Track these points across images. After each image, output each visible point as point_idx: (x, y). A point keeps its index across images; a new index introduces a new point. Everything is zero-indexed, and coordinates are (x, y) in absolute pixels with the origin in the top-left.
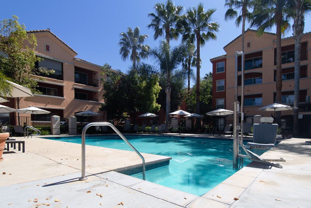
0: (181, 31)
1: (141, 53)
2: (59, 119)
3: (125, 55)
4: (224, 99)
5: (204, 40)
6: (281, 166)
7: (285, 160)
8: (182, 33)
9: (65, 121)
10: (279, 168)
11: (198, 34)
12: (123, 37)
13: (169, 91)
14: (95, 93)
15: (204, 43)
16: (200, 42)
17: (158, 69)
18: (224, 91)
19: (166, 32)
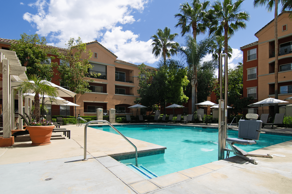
0: (208, 25)
1: (171, 50)
2: (102, 111)
3: (157, 54)
4: (257, 87)
5: (233, 30)
6: (256, 162)
7: (271, 157)
8: (208, 27)
9: (107, 113)
10: (253, 163)
11: (226, 25)
12: (154, 39)
13: (194, 83)
14: (131, 88)
15: (233, 34)
16: (228, 32)
17: (184, 64)
18: (256, 79)
19: (193, 28)
